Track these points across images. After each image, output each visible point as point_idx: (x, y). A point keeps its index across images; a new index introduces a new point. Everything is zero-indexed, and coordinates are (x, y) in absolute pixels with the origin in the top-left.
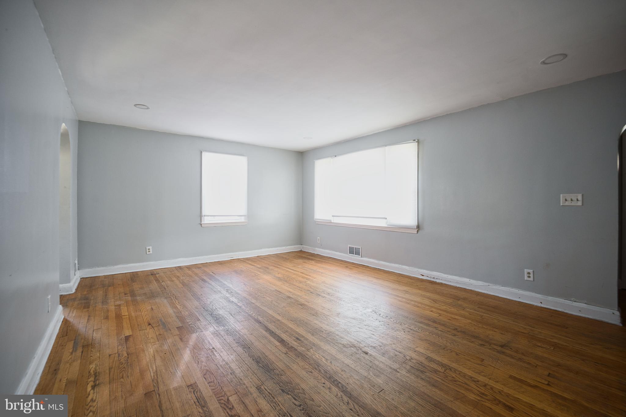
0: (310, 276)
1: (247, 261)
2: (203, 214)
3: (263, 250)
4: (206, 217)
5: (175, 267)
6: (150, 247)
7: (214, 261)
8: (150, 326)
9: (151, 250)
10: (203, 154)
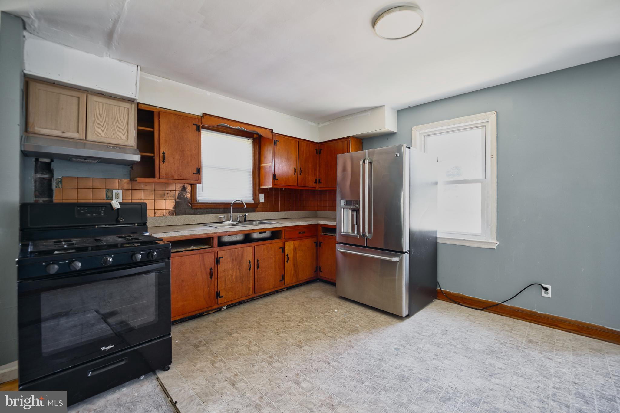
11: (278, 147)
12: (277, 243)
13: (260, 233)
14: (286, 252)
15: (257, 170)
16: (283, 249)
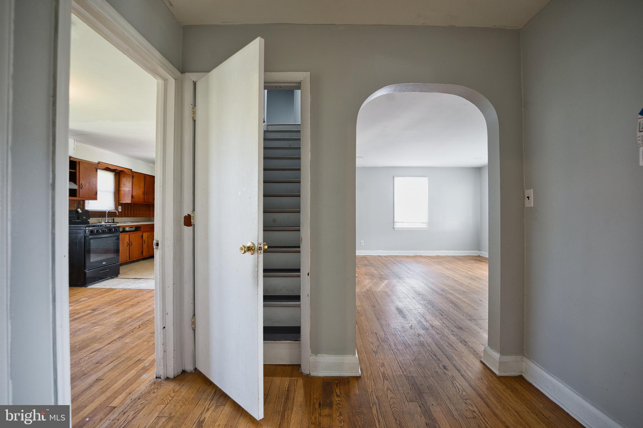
0: (474, 270)
1: (427, 258)
2: (395, 220)
3: (442, 251)
4: (397, 223)
5: (377, 256)
6: (363, 241)
7: (402, 255)
9: (363, 243)
10: (395, 178)
11: (134, 179)
12: (139, 234)
13: (130, 227)
14: (144, 238)
15: (117, 192)
16: (142, 237)
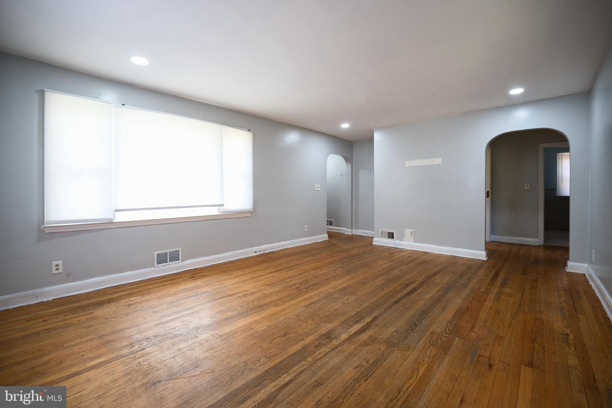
8: (491, 363)
